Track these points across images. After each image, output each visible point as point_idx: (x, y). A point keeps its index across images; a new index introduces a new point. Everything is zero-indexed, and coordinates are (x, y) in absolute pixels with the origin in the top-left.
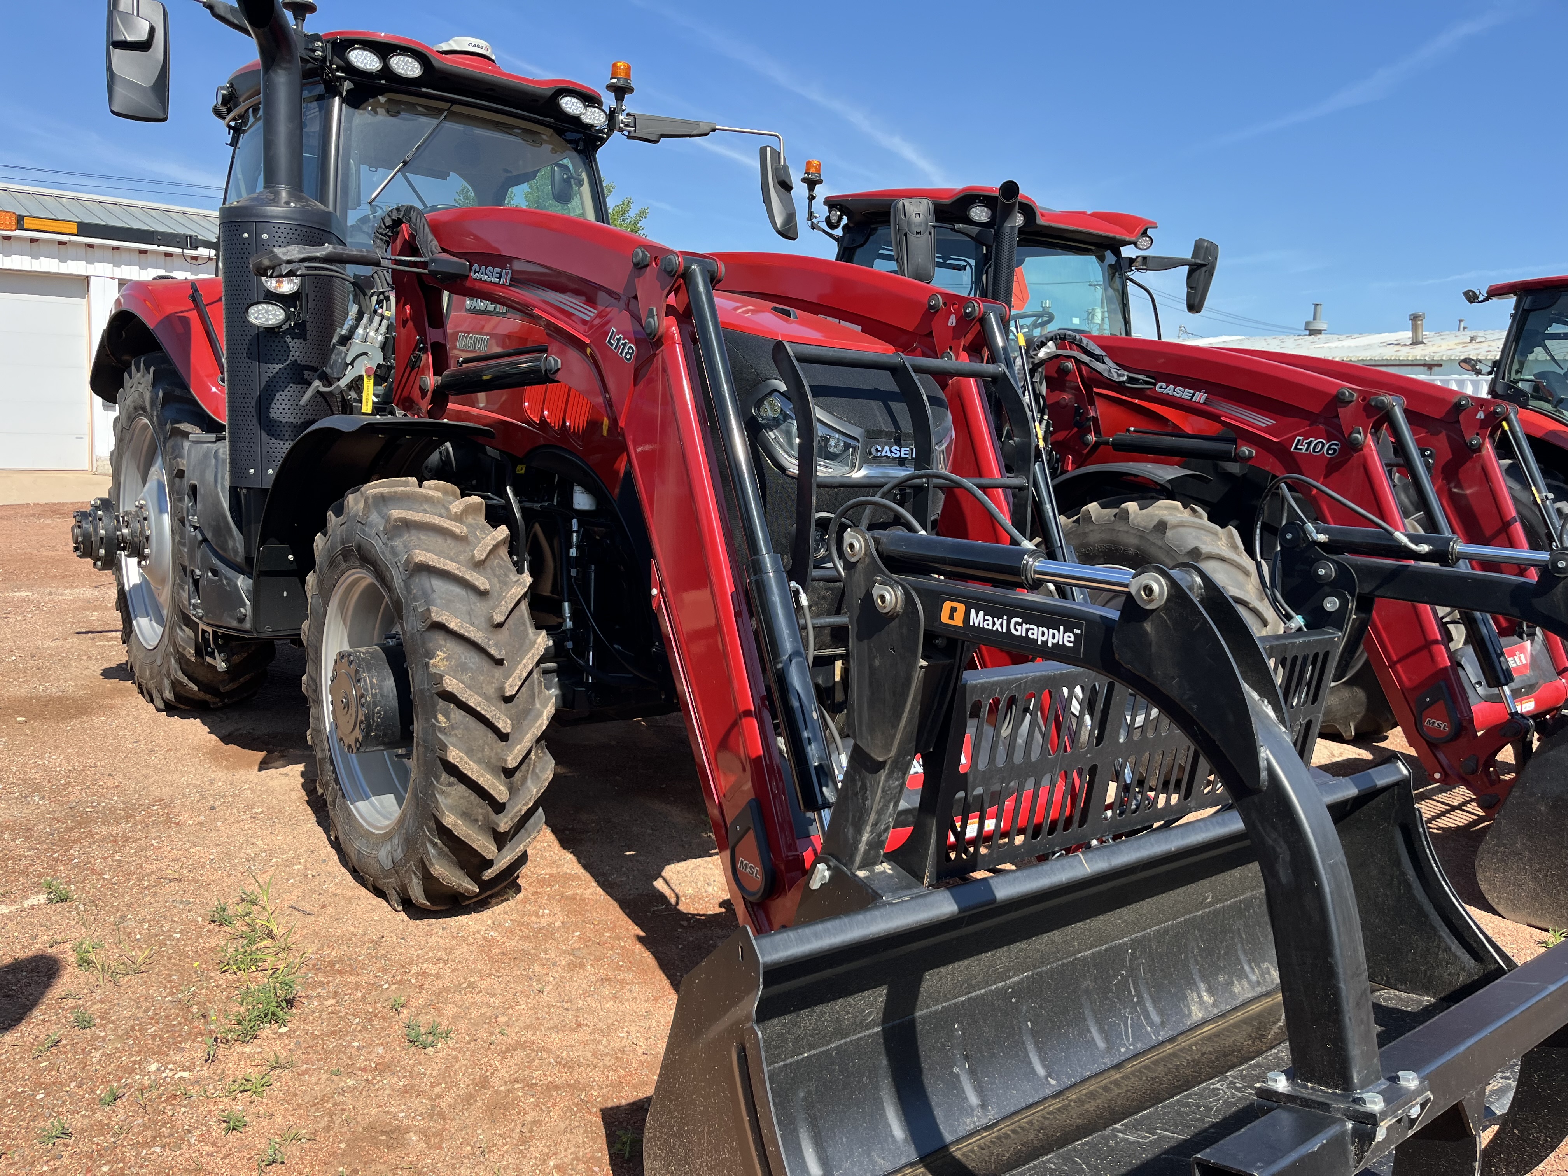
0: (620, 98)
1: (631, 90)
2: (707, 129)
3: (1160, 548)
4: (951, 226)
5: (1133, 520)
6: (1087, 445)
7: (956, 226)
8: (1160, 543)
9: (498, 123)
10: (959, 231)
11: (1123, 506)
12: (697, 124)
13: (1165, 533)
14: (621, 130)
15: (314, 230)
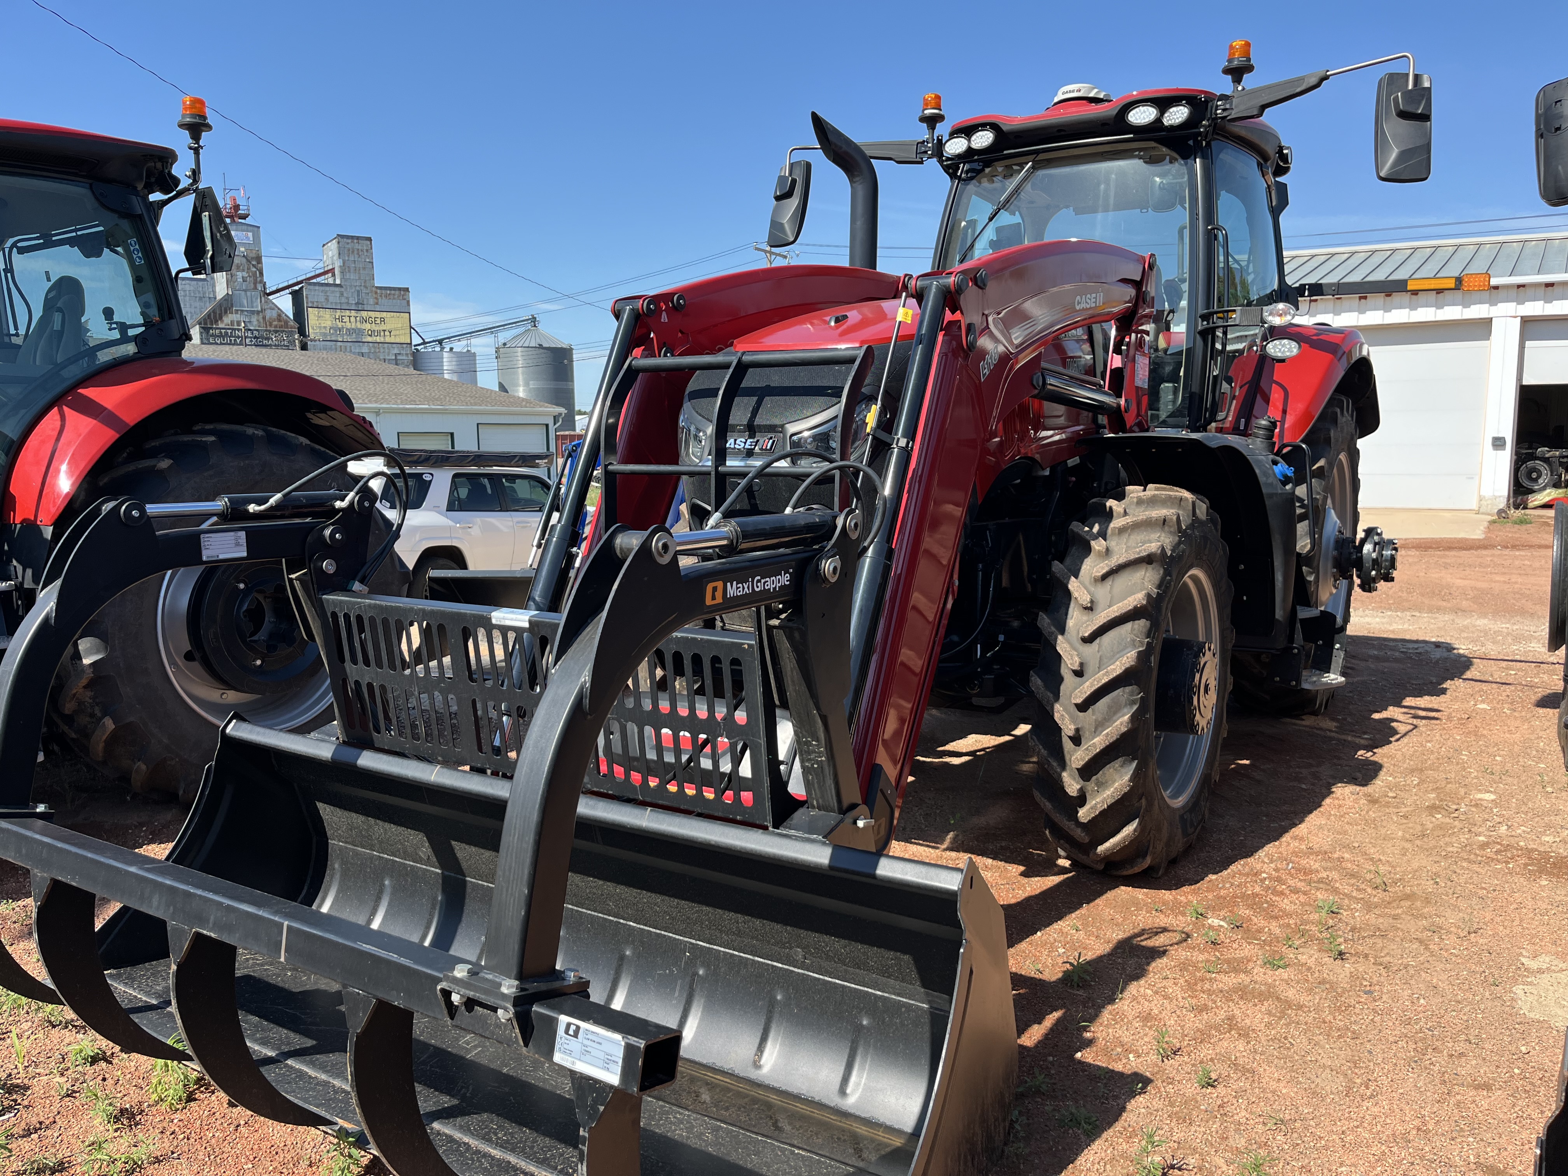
0: (1237, 79)
12: (1302, 79)
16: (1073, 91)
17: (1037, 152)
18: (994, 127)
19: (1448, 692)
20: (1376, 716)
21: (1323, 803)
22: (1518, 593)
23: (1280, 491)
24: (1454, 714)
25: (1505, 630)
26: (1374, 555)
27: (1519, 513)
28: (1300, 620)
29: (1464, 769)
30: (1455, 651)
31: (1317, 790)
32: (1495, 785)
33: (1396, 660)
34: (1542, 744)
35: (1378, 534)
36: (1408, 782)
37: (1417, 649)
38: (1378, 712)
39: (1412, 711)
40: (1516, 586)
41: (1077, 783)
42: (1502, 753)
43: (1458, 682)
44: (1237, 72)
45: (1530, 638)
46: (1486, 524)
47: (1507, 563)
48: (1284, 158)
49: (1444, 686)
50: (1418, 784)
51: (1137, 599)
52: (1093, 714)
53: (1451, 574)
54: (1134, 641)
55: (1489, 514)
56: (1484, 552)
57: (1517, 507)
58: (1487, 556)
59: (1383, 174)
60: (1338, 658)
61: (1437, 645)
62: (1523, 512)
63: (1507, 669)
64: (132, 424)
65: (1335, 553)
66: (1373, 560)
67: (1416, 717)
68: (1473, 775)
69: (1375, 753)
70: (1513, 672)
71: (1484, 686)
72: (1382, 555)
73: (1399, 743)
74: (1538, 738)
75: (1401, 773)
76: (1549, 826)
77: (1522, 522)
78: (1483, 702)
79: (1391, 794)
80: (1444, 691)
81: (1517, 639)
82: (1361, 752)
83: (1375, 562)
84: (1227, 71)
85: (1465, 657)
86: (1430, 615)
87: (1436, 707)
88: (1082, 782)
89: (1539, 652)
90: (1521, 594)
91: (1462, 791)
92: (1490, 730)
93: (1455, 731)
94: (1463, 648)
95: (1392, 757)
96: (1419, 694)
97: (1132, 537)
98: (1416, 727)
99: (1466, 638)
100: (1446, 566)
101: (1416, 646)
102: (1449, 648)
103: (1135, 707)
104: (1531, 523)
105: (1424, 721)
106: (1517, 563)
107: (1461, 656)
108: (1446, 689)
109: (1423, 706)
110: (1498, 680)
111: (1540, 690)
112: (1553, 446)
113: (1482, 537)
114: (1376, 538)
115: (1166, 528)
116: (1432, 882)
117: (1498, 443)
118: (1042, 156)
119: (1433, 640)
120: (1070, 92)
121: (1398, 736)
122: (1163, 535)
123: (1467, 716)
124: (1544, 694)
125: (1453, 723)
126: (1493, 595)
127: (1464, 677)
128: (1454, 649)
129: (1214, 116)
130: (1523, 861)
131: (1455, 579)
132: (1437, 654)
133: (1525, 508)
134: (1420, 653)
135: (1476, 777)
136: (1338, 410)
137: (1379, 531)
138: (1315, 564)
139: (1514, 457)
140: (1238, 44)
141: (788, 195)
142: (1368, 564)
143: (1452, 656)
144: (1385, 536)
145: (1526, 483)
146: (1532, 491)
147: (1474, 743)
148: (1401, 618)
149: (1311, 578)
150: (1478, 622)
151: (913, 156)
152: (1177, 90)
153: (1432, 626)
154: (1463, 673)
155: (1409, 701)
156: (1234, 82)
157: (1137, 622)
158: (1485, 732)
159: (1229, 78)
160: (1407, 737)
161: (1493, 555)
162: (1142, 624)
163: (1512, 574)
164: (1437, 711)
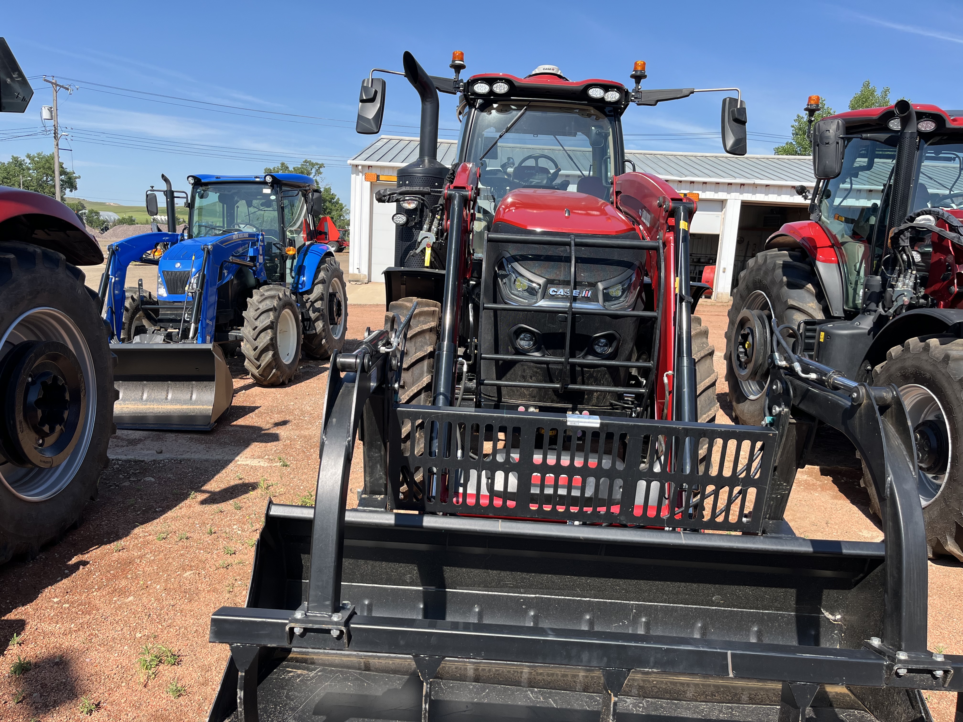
0: (638, 82)
1: (645, 77)
2: (687, 93)
3: (943, 374)
4: (860, 136)
5: (932, 352)
6: (951, 294)
7: (864, 135)
8: (944, 371)
9: (561, 108)
10: (866, 139)
11: (927, 341)
12: (681, 91)
13: (948, 364)
14: (632, 101)
15: (429, 178)
16: (550, 69)
17: (530, 101)
18: (508, 81)
44: (638, 78)
59: (727, 149)
84: (632, 76)
118: (531, 104)
120: (548, 69)
140: (639, 62)
141: (372, 100)
151: (451, 89)
152: (612, 82)
156: (636, 83)
159: (634, 80)
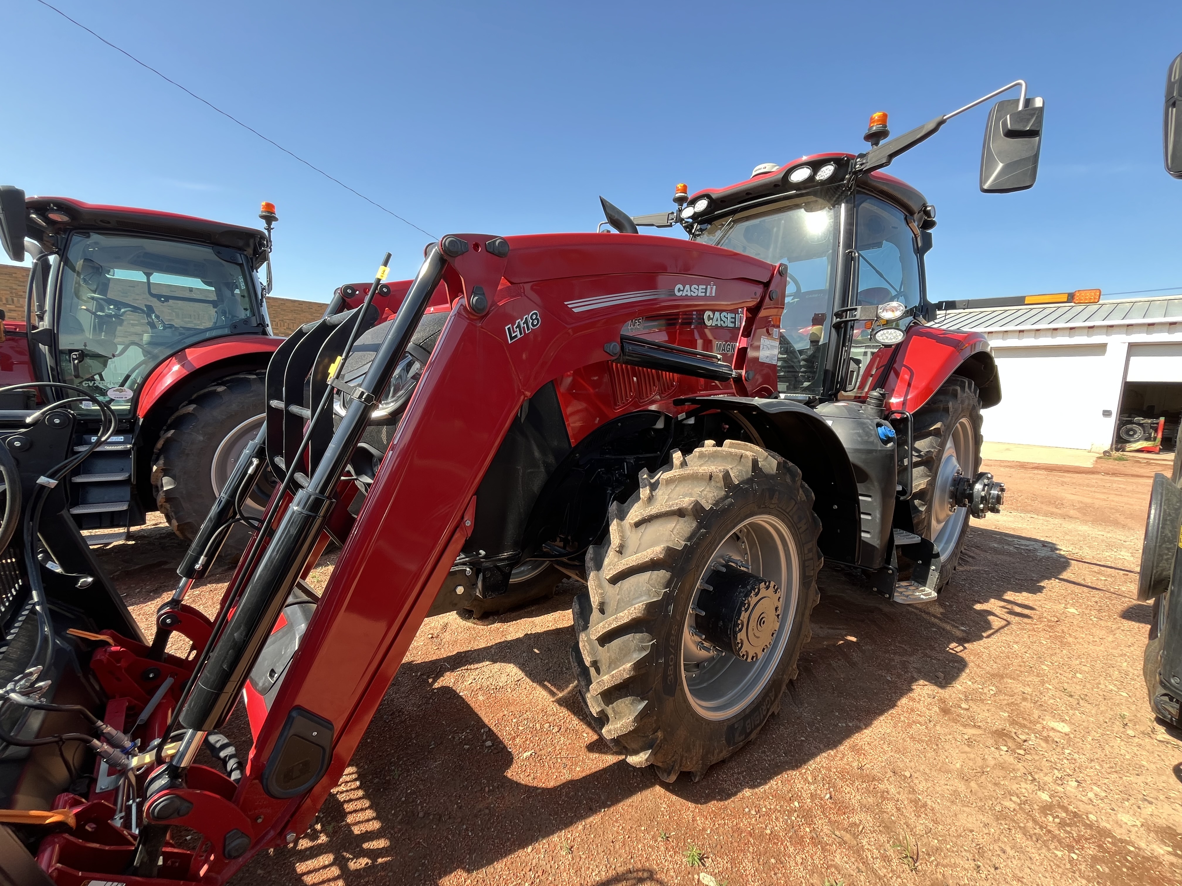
17: (736, 211)
19: (1044, 591)
20: (978, 607)
21: (899, 703)
22: (1113, 509)
23: (880, 448)
24: (1045, 615)
25: (1101, 537)
26: (983, 494)
27: (1119, 454)
28: (898, 547)
29: (1043, 683)
30: (1058, 552)
31: (899, 684)
32: (1071, 712)
33: (1010, 554)
34: (1125, 664)
35: (988, 478)
36: (986, 690)
37: (1027, 546)
38: (980, 603)
39: (1009, 606)
40: (1112, 503)
41: (599, 705)
42: (1084, 668)
43: (1054, 582)
44: (875, 138)
45: (1119, 547)
46: (1095, 459)
47: (1108, 485)
48: (927, 213)
49: (1042, 584)
50: (995, 695)
51: (656, 551)
52: (608, 652)
53: (1065, 490)
54: (649, 591)
55: (1098, 453)
56: (1092, 476)
57: (1117, 450)
58: (1093, 479)
59: (986, 187)
60: (934, 576)
61: (1044, 544)
62: (1122, 453)
63: (1099, 573)
64: (198, 367)
65: (952, 488)
66: (982, 497)
67: (1012, 613)
68: (1050, 693)
69: (965, 648)
70: (1103, 578)
71: (1077, 589)
72: (990, 494)
73: (989, 639)
74: (1121, 655)
75: (981, 677)
76: (1127, 794)
77: (1120, 459)
78: (1073, 605)
79: (964, 705)
80: (1040, 589)
81: (1110, 546)
82: (953, 645)
83: (983, 499)
85: (1065, 558)
86: (1044, 518)
87: (1031, 604)
88: (603, 705)
89: (1128, 561)
90: (1116, 510)
91: (1036, 713)
92: (1076, 638)
93: (1042, 634)
94: (1065, 549)
95: (978, 655)
96: (1019, 589)
97: (677, 488)
98: (1009, 623)
99: (1068, 540)
100: (1063, 484)
101: (1028, 543)
102: (1053, 548)
103: (644, 654)
104: (1127, 460)
105: (1017, 618)
106: (1115, 485)
107: (1061, 556)
108: (1044, 587)
109: (1019, 602)
110: (1089, 584)
111: (1127, 599)
112: (1145, 417)
113: (1091, 466)
114: (986, 481)
115: (713, 483)
116: (973, 864)
117: (1107, 413)
118: (741, 215)
119: (1042, 539)
120: (760, 169)
121: (992, 631)
122: (708, 489)
123: (1056, 619)
124: (1130, 604)
125: (1043, 624)
126: (1094, 508)
127: (1061, 577)
128: (1057, 549)
129: (854, 170)
130: (1091, 850)
131: (1067, 494)
132: (1043, 553)
133: (1123, 451)
134: (1029, 550)
135: (1053, 697)
136: (959, 388)
137: (989, 476)
138: (928, 497)
139: (1118, 422)
142: (977, 499)
143: (1054, 556)
144: (995, 480)
145: (1125, 437)
146: (1129, 442)
147: (1058, 651)
148: (1023, 519)
149: (923, 509)
150: (1080, 528)
152: (828, 154)
153: (1044, 527)
154: (1060, 573)
155: (1009, 596)
156: (872, 144)
157: (656, 572)
158: (1070, 640)
160: (998, 634)
161: (1096, 479)
162: (662, 575)
163: (1110, 494)
164: (1031, 608)
